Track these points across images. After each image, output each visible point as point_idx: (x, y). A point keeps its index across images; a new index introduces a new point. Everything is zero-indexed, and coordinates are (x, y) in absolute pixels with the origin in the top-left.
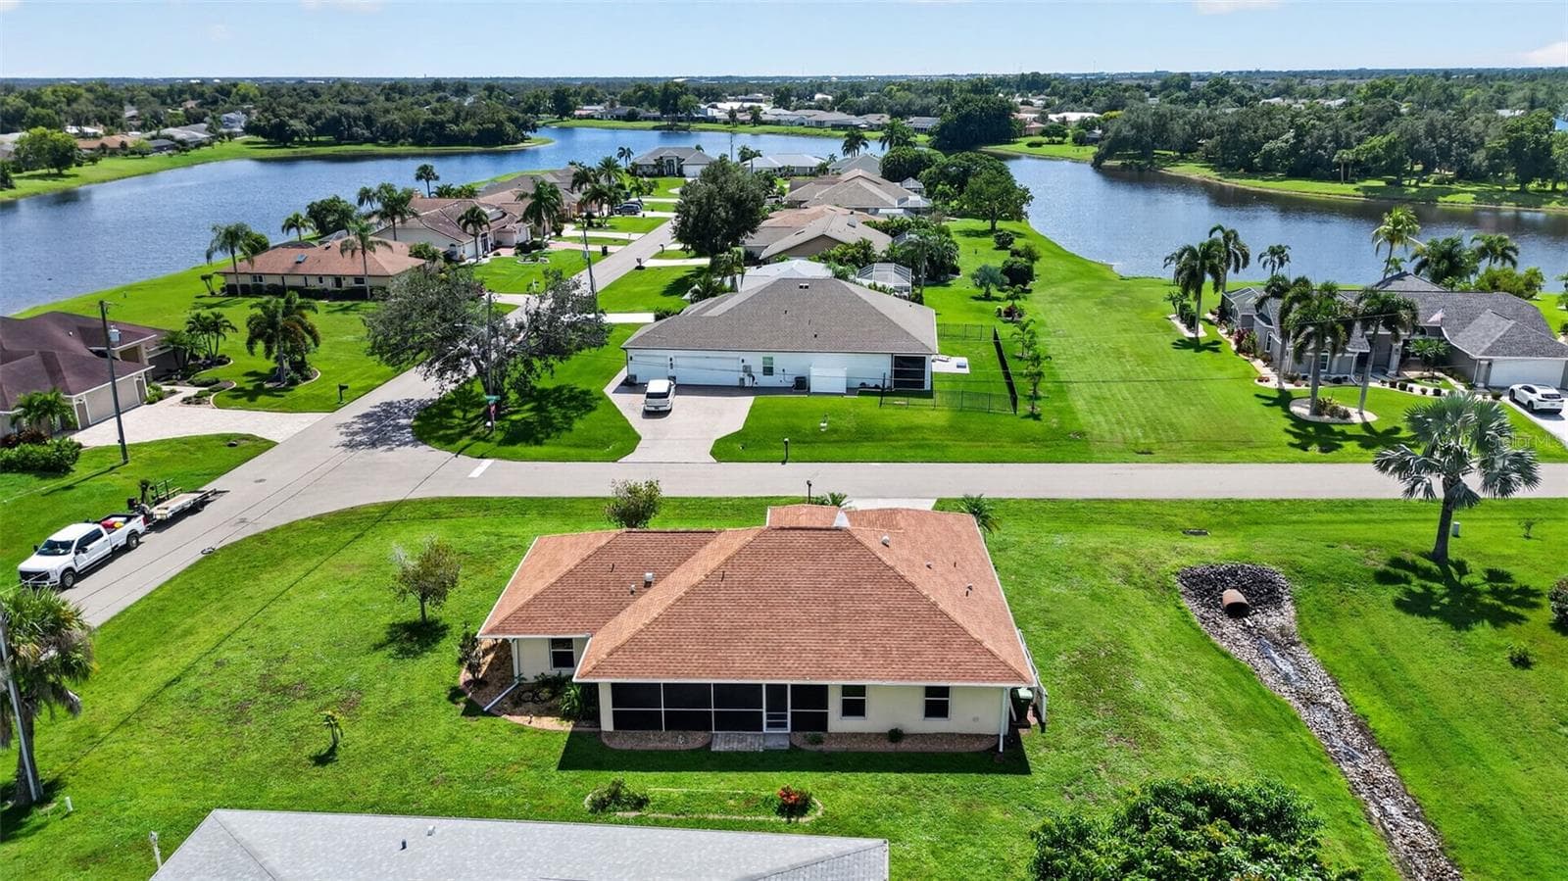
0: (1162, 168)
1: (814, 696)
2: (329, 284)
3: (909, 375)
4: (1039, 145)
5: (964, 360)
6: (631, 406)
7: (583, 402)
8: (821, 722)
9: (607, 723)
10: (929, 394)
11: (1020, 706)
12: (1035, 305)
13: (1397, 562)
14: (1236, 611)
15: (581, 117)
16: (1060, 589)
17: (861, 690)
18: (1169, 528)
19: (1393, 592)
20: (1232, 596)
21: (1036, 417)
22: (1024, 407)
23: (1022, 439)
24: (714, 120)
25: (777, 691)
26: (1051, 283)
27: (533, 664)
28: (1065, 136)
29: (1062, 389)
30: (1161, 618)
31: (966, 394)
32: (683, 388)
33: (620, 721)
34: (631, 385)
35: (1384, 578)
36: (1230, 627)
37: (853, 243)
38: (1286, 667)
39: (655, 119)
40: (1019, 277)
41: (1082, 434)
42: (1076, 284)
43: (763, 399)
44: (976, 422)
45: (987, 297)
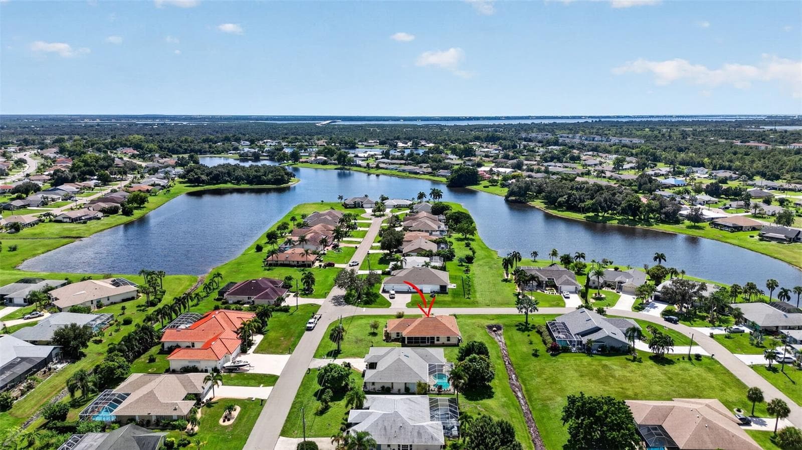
0: (528, 201)
1: (433, 338)
2: (296, 263)
3: (443, 289)
4: (487, 187)
5: (455, 285)
6: (386, 296)
7: (377, 296)
8: (434, 342)
9: (406, 343)
10: (447, 293)
11: (459, 340)
12: (473, 267)
13: (520, 324)
14: (494, 331)
15: (302, 162)
16: (467, 328)
17: (439, 337)
18: (488, 319)
19: (517, 328)
20: (494, 329)
21: (469, 298)
22: (467, 296)
23: (465, 303)
24: (360, 166)
25: (428, 338)
26: (479, 260)
27: (394, 336)
28: (497, 183)
29: (475, 292)
30: (482, 331)
31: (455, 294)
32: (397, 292)
33: (408, 342)
34: (384, 291)
35: (517, 326)
36: (493, 333)
37: (428, 250)
38: (499, 338)
39: (335, 164)
40: (470, 260)
41: (477, 302)
42: (484, 261)
43: (414, 294)
44: (456, 300)
45: (462, 265)
